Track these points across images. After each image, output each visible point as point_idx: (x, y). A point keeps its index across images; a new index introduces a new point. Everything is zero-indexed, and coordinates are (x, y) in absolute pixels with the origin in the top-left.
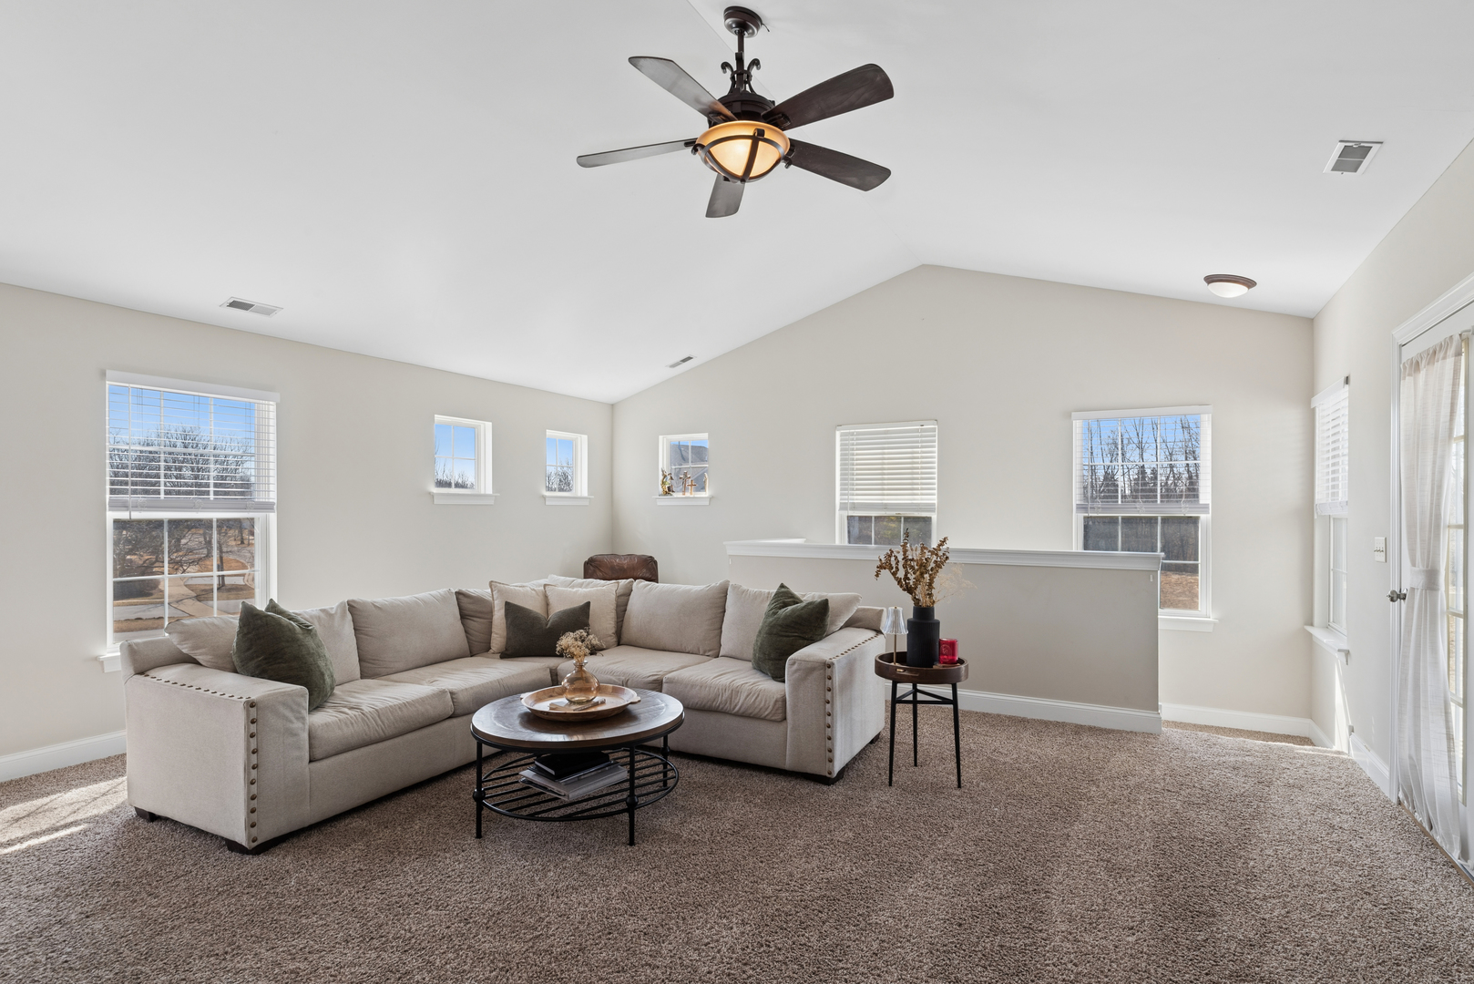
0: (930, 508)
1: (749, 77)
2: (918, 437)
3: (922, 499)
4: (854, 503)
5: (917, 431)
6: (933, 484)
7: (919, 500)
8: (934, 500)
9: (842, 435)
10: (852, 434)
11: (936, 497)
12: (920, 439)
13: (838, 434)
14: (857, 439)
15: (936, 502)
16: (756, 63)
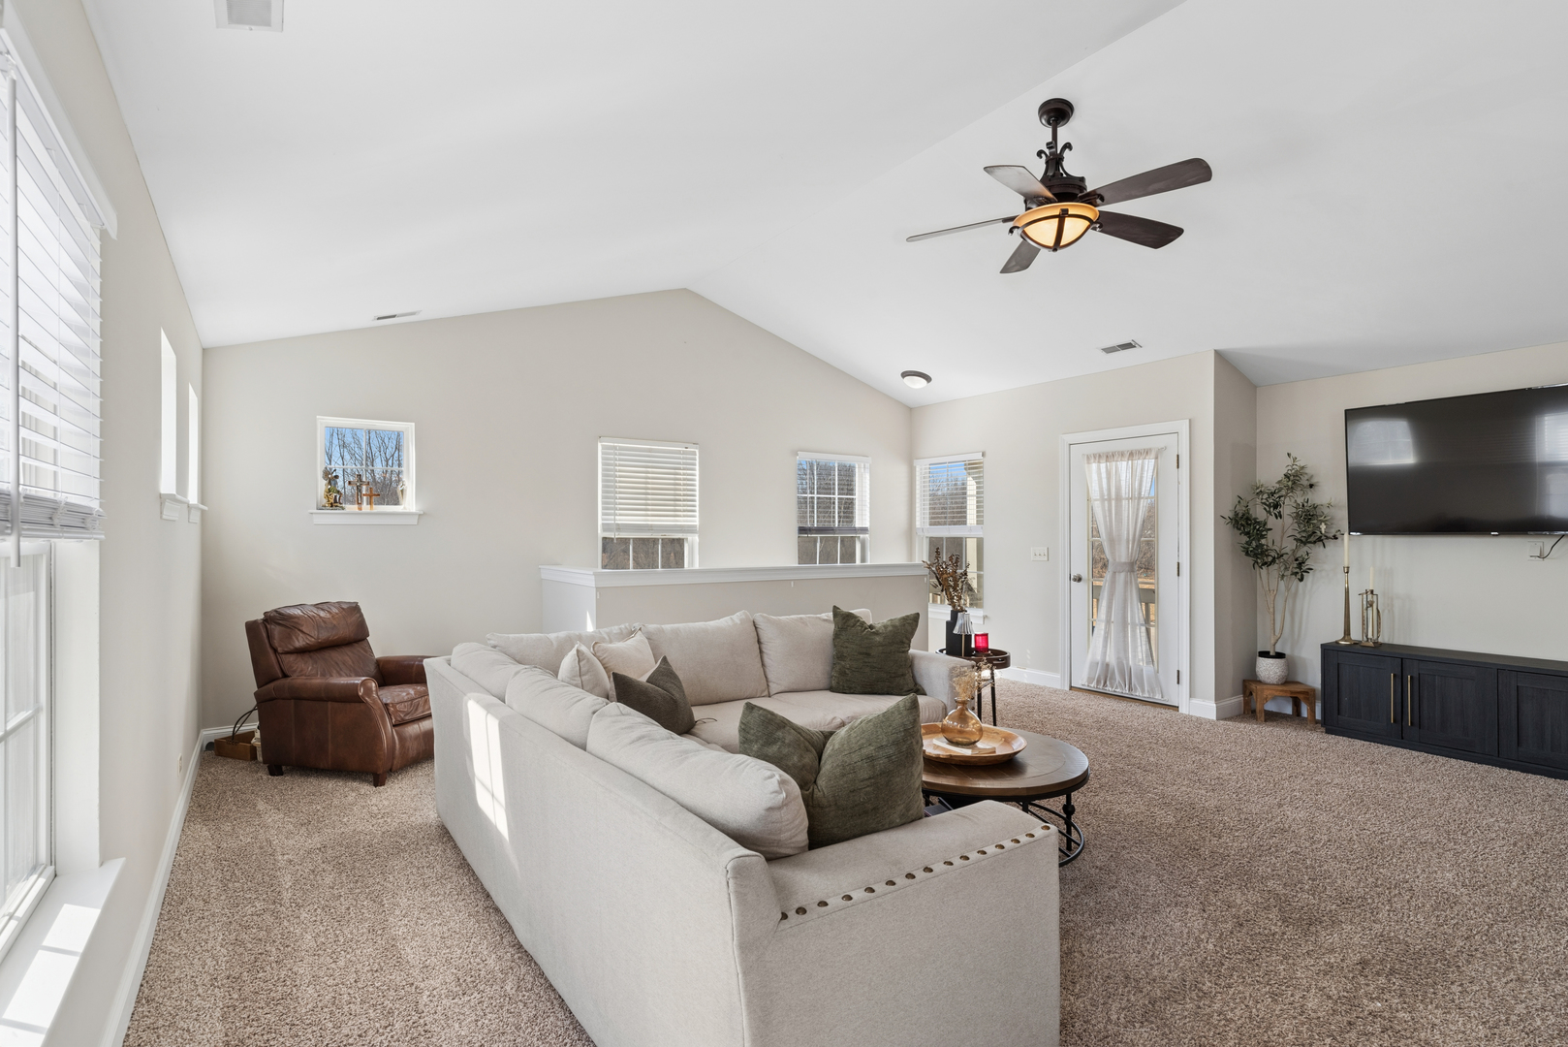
0: (691, 530)
1: (1062, 159)
2: (680, 458)
3: (684, 521)
4: (618, 524)
5: (679, 452)
6: (695, 506)
7: (682, 521)
8: (696, 521)
9: (604, 447)
10: (615, 448)
11: (697, 519)
12: (681, 461)
13: (599, 445)
14: (620, 454)
15: (697, 523)
16: (1068, 146)
